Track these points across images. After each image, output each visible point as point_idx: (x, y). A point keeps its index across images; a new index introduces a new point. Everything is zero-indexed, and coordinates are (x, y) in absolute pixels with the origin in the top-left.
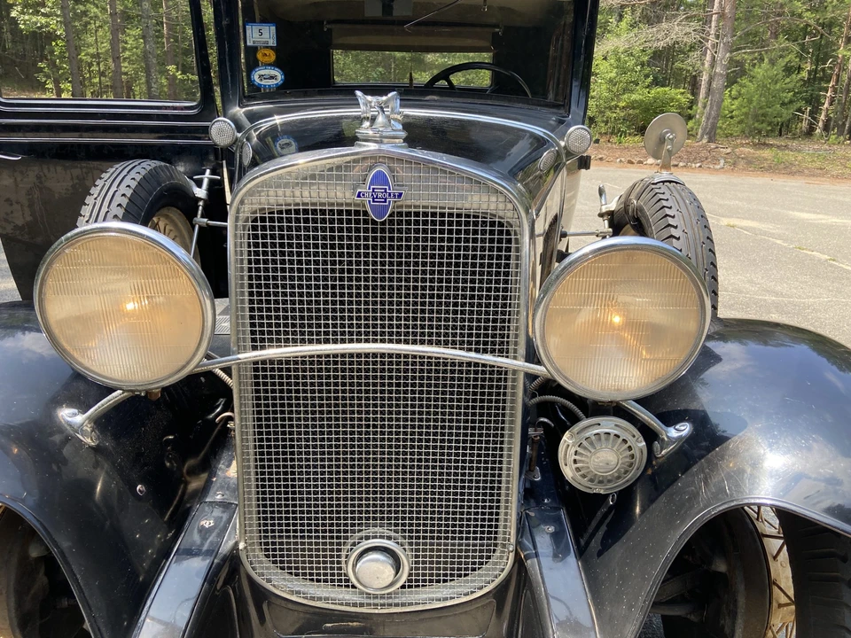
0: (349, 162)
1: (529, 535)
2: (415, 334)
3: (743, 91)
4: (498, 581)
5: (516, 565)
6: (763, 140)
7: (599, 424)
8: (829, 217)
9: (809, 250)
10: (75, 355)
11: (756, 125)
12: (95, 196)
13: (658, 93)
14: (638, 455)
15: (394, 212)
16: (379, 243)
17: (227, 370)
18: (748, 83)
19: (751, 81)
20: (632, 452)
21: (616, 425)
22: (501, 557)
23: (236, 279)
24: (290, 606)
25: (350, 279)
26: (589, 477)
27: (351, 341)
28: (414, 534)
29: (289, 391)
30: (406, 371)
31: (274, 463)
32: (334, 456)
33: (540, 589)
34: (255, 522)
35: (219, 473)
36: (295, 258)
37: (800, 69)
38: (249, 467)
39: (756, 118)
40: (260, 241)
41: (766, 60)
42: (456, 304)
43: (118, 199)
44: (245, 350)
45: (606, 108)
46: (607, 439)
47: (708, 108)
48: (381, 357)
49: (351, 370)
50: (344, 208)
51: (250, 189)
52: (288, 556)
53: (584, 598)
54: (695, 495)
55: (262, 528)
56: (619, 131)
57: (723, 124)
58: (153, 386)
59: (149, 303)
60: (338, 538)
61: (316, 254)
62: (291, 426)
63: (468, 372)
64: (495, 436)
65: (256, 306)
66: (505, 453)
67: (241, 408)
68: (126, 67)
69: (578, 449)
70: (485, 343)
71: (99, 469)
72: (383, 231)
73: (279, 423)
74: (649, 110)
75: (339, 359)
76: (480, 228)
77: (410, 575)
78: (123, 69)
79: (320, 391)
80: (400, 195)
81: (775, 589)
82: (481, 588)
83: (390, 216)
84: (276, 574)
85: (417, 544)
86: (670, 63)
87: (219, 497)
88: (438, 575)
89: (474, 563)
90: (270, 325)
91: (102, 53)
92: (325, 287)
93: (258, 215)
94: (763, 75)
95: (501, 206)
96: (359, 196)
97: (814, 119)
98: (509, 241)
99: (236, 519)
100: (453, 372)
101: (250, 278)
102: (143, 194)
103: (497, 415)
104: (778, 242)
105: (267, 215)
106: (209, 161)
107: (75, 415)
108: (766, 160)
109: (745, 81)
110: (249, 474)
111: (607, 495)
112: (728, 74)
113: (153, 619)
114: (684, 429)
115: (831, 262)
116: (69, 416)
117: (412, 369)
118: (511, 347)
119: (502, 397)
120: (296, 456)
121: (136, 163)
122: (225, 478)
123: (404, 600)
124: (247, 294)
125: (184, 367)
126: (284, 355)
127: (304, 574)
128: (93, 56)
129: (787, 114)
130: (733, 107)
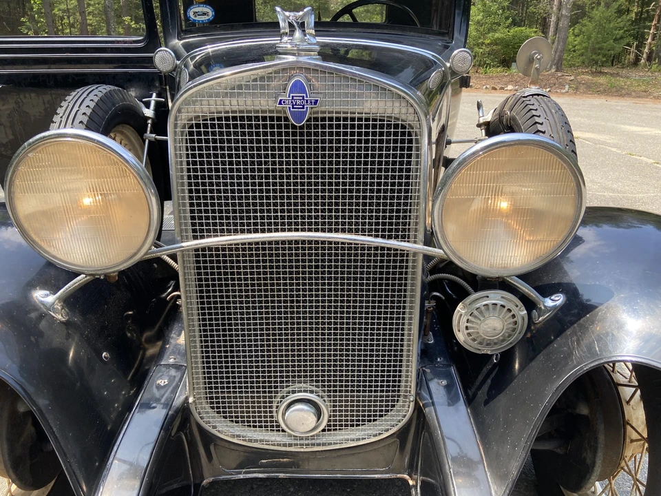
0: (271, 73)
1: (426, 388)
2: (330, 224)
3: (584, 29)
4: (401, 425)
5: (416, 412)
6: (599, 69)
7: (488, 297)
8: (654, 129)
9: (638, 156)
10: (42, 244)
11: (594, 57)
12: (61, 115)
13: (516, 32)
14: (520, 322)
15: (310, 118)
16: (298, 145)
17: (173, 257)
18: (587, 23)
19: (590, 21)
20: (515, 319)
21: (502, 297)
22: (404, 406)
23: (177, 178)
24: (232, 447)
25: (274, 177)
26: (479, 340)
27: (277, 230)
28: (332, 389)
29: (226, 274)
30: (323, 255)
31: (215, 333)
32: (264, 327)
33: (437, 432)
34: (202, 381)
35: (172, 341)
36: (227, 159)
37: (628, 11)
38: (194, 337)
39: (594, 51)
40: (196, 145)
41: (602, 4)
42: (365, 198)
43: (80, 117)
44: (187, 239)
45: (474, 45)
46: (494, 309)
47: (556, 44)
48: (302, 244)
49: (277, 255)
50: (268, 115)
51: (186, 98)
52: (230, 407)
53: (474, 439)
54: (569, 355)
55: (207, 385)
56: (485, 63)
57: (568, 56)
58: (111, 270)
59: (102, 199)
60: (270, 392)
61: (245, 156)
62: (228, 302)
63: (376, 255)
64: (399, 307)
65: (195, 201)
66: (407, 321)
67: (186, 287)
68: (91, 20)
69: (470, 318)
70: (390, 230)
71: (70, 340)
72: (302, 134)
73: (218, 300)
74: (509, 46)
75: (267, 246)
76: (385, 130)
77: (329, 421)
78: (88, 21)
79: (252, 273)
80: (316, 102)
81: (629, 428)
82: (387, 430)
83: (307, 121)
84: (220, 422)
85: (335, 396)
86: (525, 8)
87: (172, 361)
88: (352, 421)
89: (381, 411)
90: (207, 218)
91: (71, 9)
92: (254, 184)
93: (194, 122)
94: (600, 16)
95: (404, 110)
96: (280, 103)
97: (640, 51)
98: (410, 141)
99: (186, 378)
100: (363, 255)
101: (189, 177)
102: (101, 113)
103: (400, 291)
104: (614, 149)
105: (201, 122)
106: (156, 87)
107: (47, 295)
108: (602, 85)
109: (585, 21)
110: (195, 342)
111: (492, 355)
112: (571, 16)
113: (120, 460)
114: (558, 300)
115: (656, 165)
116: (42, 296)
117: (328, 254)
118: (412, 233)
119: (404, 276)
120: (233, 327)
121: (94, 87)
122: (177, 345)
123: (324, 440)
124: (187, 191)
125: (135, 254)
126: (221, 243)
127: (243, 422)
128: (64, 11)
129: (618, 48)
130: (576, 42)
